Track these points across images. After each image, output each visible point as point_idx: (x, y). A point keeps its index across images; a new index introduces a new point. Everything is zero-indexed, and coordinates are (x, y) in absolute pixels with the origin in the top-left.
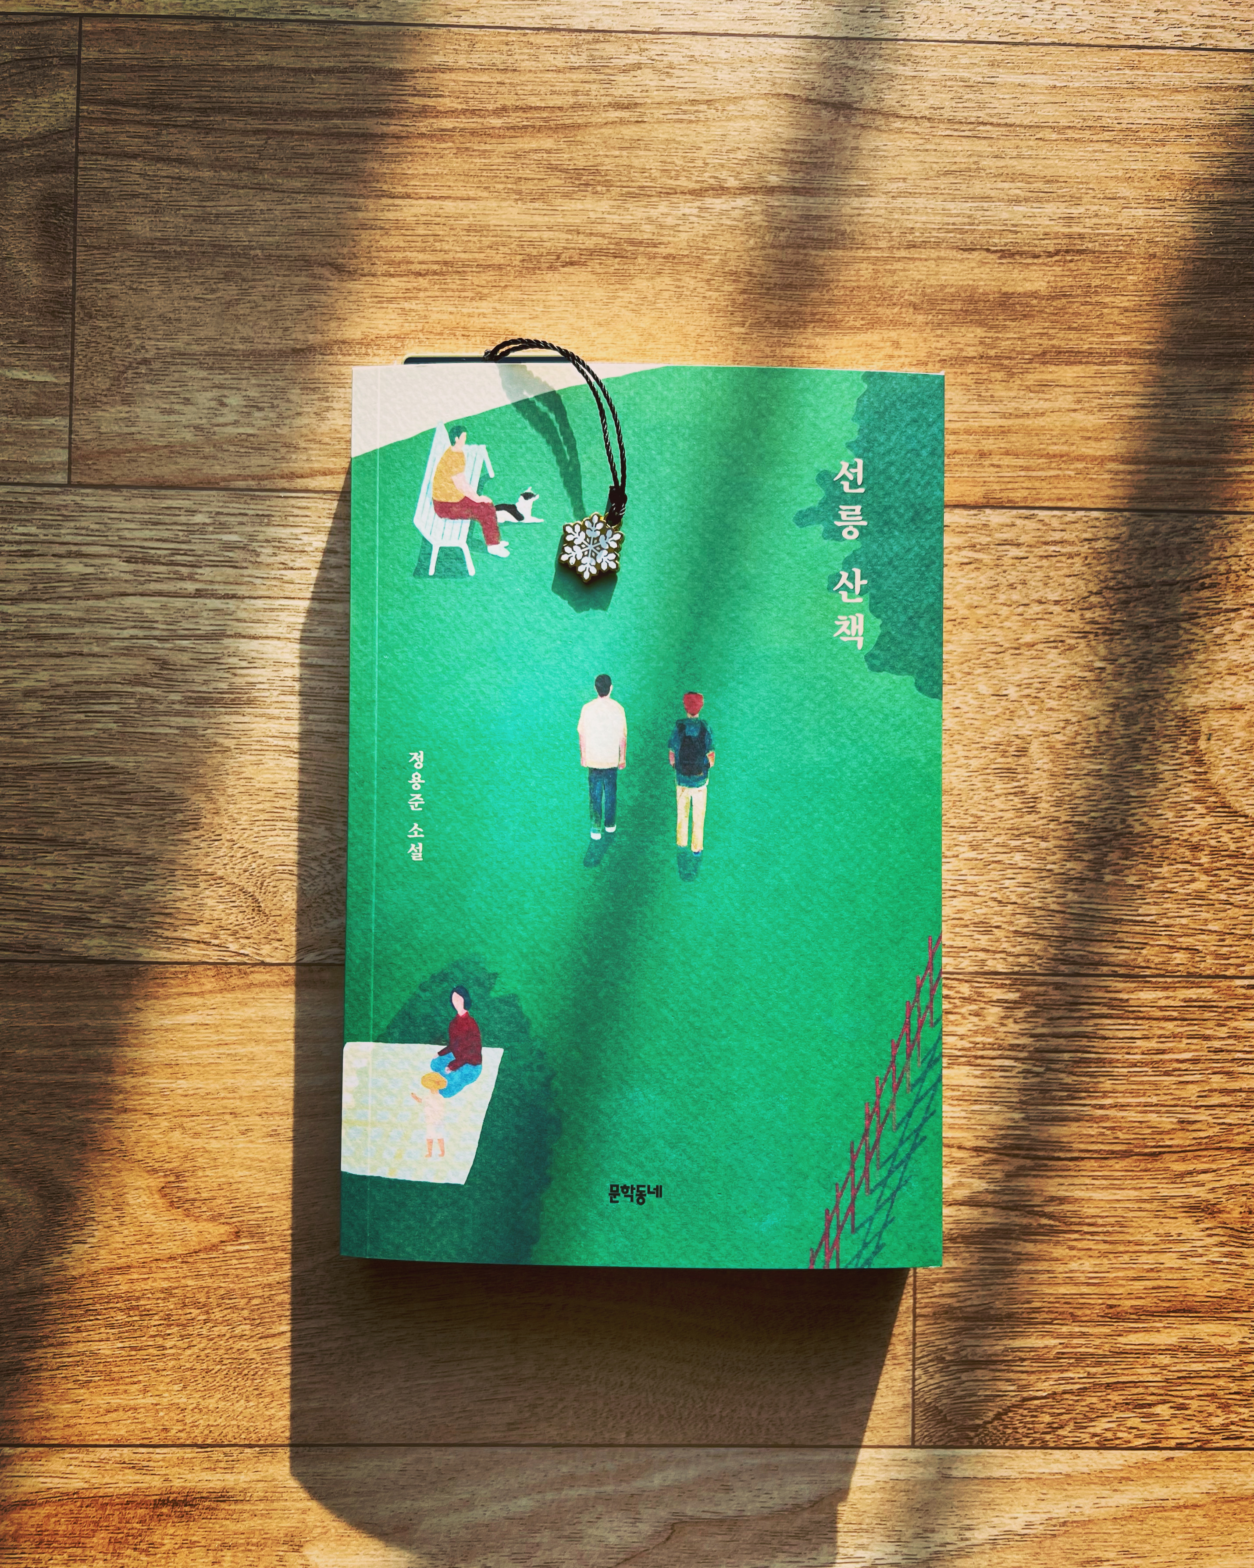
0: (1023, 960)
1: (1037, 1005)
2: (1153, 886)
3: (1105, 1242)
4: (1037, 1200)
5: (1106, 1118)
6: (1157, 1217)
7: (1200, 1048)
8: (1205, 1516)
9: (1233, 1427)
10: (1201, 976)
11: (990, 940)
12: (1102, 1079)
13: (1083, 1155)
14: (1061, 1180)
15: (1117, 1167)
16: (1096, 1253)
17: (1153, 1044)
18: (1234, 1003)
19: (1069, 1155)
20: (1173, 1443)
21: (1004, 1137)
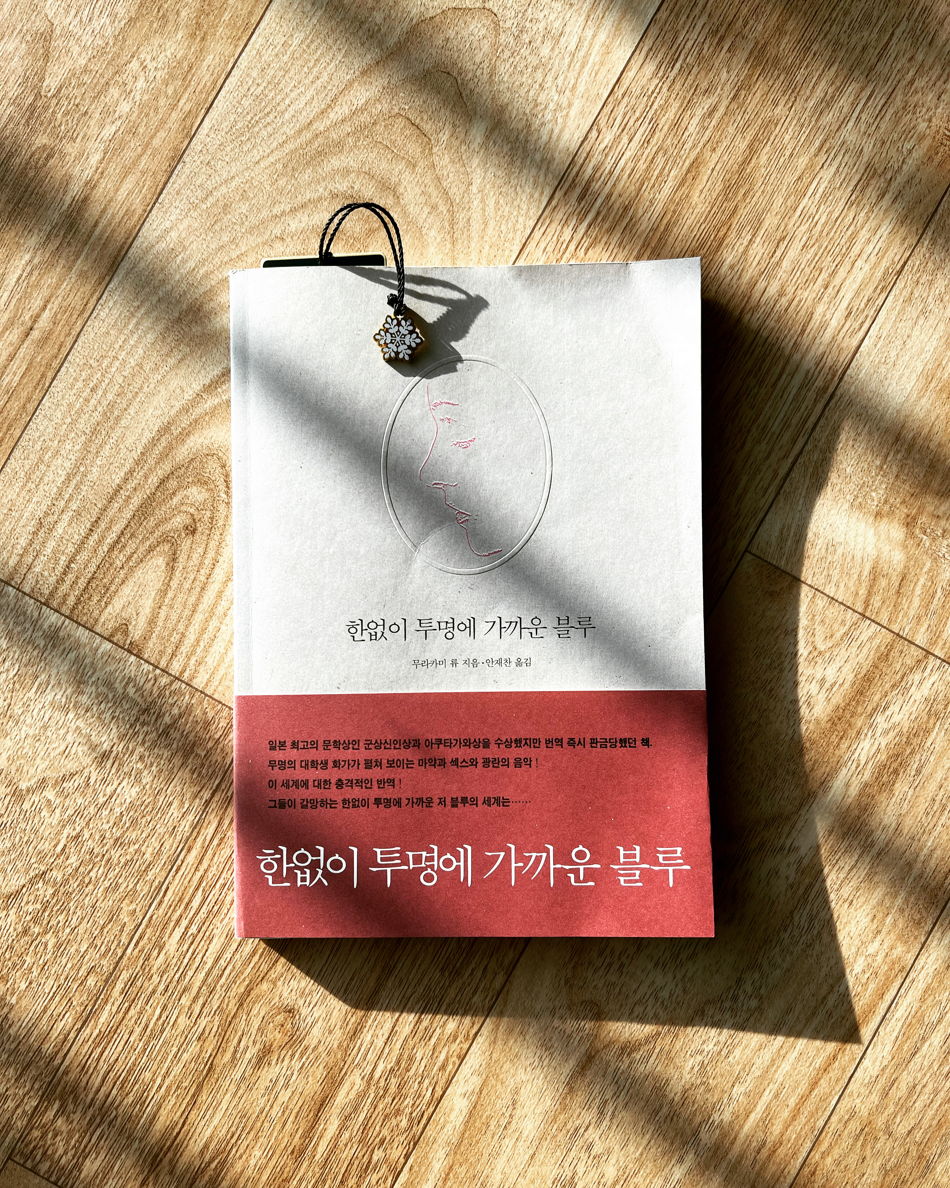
0: (36, 1086)
1: (72, 1092)
2: (35, 974)
3: (249, 1133)
4: (197, 1163)
5: (169, 1087)
6: (251, 1089)
7: (158, 1000)
8: (461, 1165)
9: (414, 1115)
10: (111, 974)
11: (13, 1100)
12: (142, 1077)
13: (184, 1117)
14: (193, 1140)
15: (204, 1098)
16: (253, 1143)
17: (138, 1030)
18: (141, 962)
19: (179, 1126)
20: (402, 1160)
21: (145, 1161)
